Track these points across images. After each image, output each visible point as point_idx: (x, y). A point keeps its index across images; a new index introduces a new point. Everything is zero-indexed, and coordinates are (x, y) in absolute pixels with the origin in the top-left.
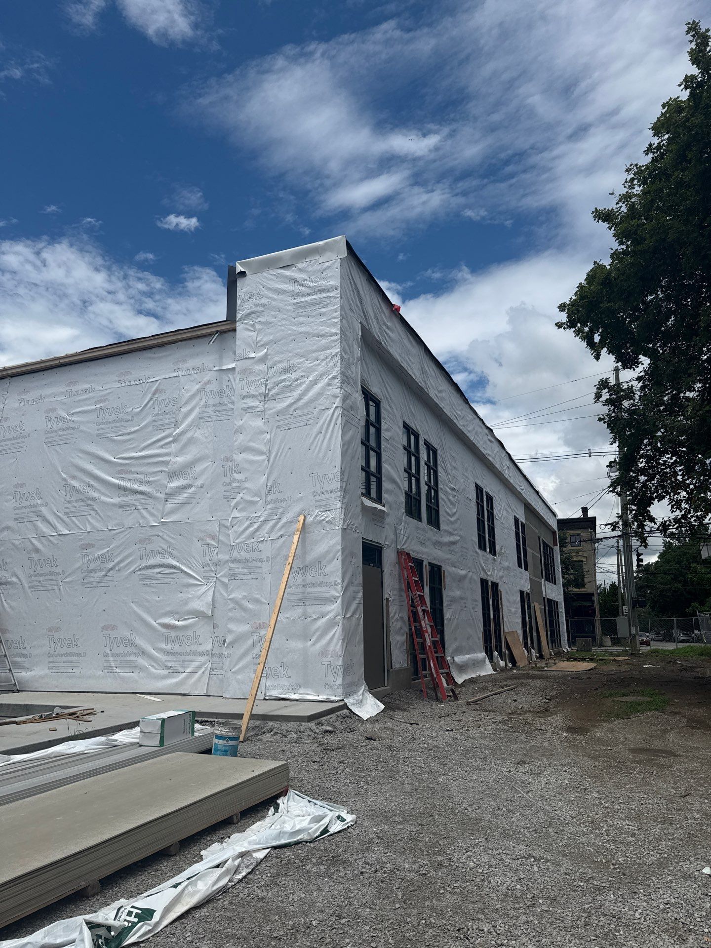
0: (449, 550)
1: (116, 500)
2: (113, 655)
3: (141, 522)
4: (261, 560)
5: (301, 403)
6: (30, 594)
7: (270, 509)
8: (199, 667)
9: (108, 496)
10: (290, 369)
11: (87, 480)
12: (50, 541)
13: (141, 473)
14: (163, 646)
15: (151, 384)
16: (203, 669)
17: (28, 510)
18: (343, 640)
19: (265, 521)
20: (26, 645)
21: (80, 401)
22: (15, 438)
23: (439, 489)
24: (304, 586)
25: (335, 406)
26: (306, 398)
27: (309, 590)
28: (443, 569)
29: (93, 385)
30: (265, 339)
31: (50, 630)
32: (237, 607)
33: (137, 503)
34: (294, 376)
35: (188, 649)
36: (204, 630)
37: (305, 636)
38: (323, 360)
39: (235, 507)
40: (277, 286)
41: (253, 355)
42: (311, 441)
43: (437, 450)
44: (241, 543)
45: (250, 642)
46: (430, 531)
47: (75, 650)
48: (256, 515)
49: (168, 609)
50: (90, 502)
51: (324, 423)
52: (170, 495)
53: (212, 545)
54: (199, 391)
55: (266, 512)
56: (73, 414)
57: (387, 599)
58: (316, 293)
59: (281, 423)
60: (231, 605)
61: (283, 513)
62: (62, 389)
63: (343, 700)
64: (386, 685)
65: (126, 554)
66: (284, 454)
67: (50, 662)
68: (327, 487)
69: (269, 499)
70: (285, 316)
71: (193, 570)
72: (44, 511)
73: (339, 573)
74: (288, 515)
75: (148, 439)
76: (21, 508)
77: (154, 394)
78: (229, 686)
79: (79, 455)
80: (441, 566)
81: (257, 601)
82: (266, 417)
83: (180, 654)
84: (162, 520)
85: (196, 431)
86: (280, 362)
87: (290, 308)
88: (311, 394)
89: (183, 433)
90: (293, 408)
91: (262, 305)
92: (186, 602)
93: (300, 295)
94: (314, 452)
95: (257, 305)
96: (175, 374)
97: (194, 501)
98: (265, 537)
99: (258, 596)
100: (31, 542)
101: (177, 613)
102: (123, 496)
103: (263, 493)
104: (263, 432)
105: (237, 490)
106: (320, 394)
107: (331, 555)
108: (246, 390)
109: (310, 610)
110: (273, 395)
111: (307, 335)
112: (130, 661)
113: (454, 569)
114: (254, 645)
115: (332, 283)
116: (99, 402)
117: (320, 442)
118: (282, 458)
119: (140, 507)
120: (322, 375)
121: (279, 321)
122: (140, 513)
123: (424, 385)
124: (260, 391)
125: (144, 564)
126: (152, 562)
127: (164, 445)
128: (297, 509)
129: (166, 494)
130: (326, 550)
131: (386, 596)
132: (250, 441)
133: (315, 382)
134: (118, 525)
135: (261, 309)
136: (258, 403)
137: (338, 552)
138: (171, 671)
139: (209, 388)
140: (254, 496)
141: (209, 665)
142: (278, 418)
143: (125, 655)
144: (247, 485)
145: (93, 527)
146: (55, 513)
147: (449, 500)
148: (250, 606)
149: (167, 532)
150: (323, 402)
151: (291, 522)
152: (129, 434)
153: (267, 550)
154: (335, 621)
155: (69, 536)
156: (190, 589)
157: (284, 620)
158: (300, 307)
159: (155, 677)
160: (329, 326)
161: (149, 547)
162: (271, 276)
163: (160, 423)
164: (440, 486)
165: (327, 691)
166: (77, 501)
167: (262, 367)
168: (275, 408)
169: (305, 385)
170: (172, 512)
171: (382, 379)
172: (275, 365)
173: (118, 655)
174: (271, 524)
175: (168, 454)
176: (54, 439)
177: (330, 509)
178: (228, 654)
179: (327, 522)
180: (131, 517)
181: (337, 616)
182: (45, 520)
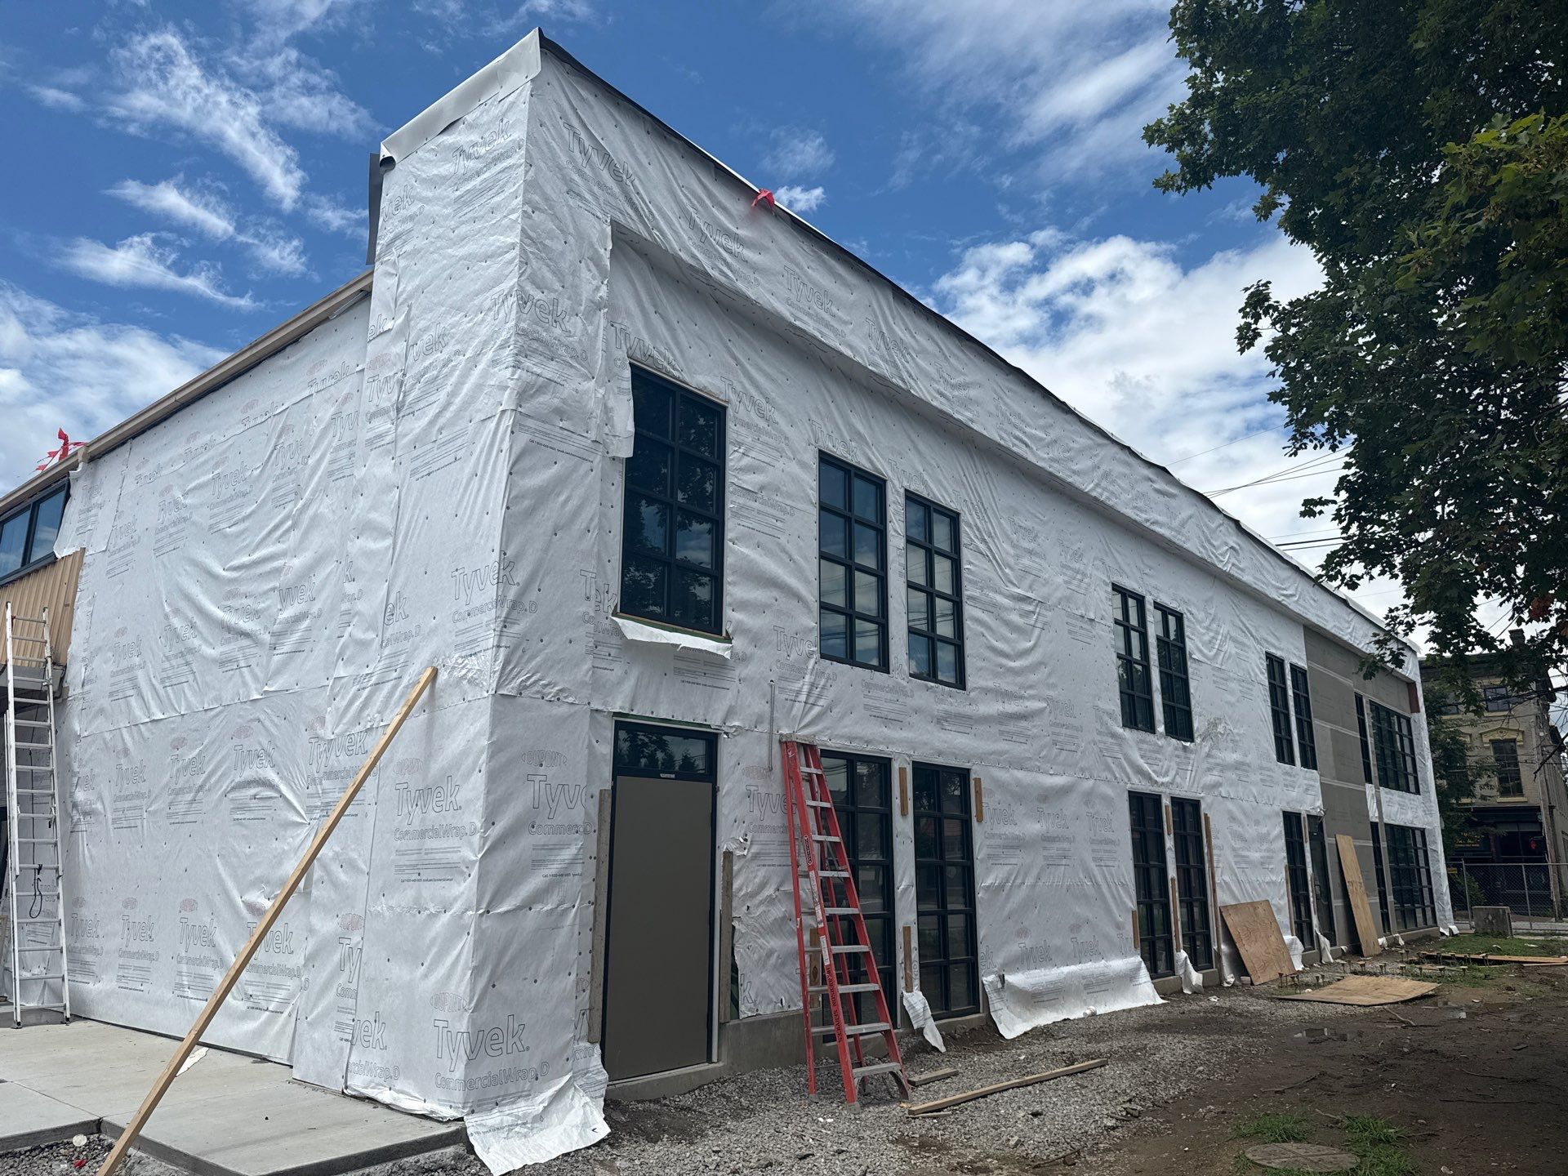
1: (218, 651)
3: (241, 692)
5: (448, 415)
7: (387, 657)
8: (287, 1002)
9: (210, 645)
10: (438, 343)
12: (141, 733)
13: (250, 596)
15: (279, 418)
21: (197, 466)
22: (124, 547)
25: (501, 408)
26: (458, 401)
29: (215, 435)
30: (410, 287)
34: (445, 354)
35: (277, 960)
38: (490, 309)
39: (341, 656)
40: (435, 171)
41: (390, 325)
42: (460, 496)
50: (189, 658)
51: (481, 452)
54: (333, 419)
55: (382, 663)
56: (188, 492)
58: (488, 166)
59: (418, 463)
62: (182, 448)
66: (417, 532)
67: (120, 967)
68: (476, 600)
69: (388, 633)
70: (441, 231)
74: (412, 670)
75: (263, 527)
77: (280, 436)
79: (187, 568)
82: (398, 454)
84: (266, 688)
85: (321, 501)
86: (427, 329)
87: (449, 210)
88: (466, 388)
89: (306, 507)
90: (436, 428)
91: (411, 218)
92: (280, 860)
93: (466, 178)
94: (464, 519)
95: (404, 220)
96: (307, 392)
97: (307, 647)
100: (122, 735)
102: (226, 641)
104: (391, 488)
106: (479, 387)
110: (409, 405)
111: (469, 261)
112: (205, 978)
115: (515, 136)
116: (216, 464)
117: (472, 498)
118: (414, 539)
119: (242, 664)
120: (484, 345)
121: (432, 243)
122: (242, 675)
124: (393, 400)
125: (238, 780)
126: (247, 773)
127: (281, 536)
129: (275, 634)
132: (373, 508)
133: (473, 362)
135: (409, 225)
136: (388, 425)
139: (347, 409)
140: (367, 630)
142: (415, 453)
144: (360, 606)
145: (188, 705)
146: (151, 681)
149: (270, 712)
150: (485, 406)
152: (243, 520)
156: (288, 832)
158: (466, 204)
160: (503, 231)
161: (247, 744)
162: (426, 154)
163: (281, 492)
166: (176, 656)
167: (399, 348)
168: (412, 431)
169: (458, 372)
172: (420, 337)
174: (384, 692)
175: (285, 554)
176: (163, 542)
179: (469, 681)
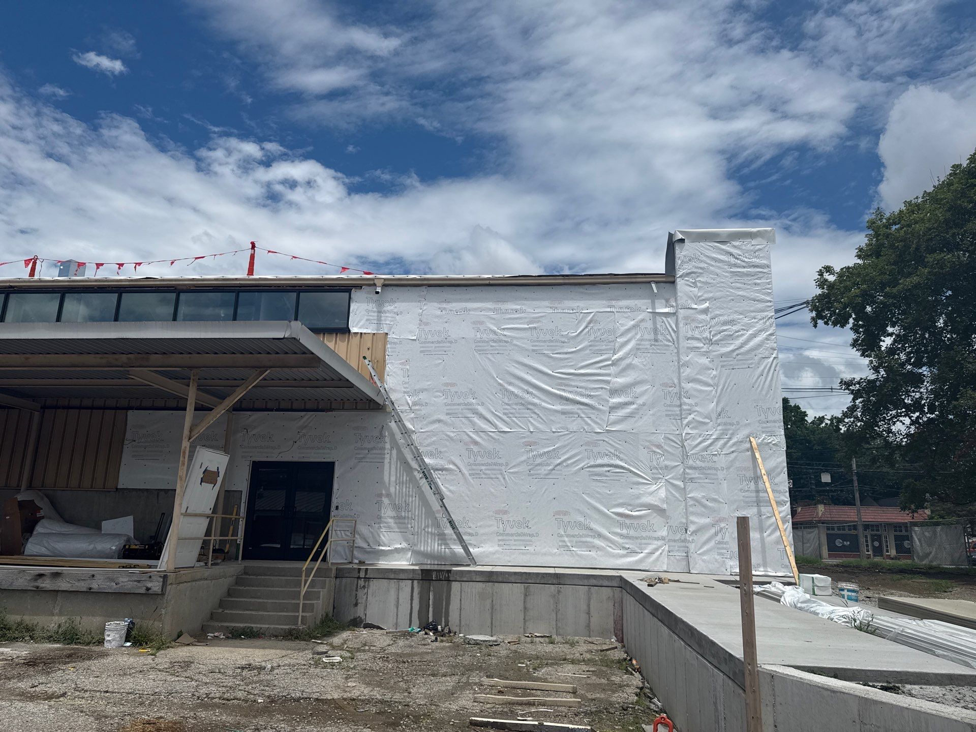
1: (558, 407)
3: (586, 428)
4: (716, 469)
5: (742, 350)
6: (472, 481)
7: (720, 430)
8: (656, 549)
9: (549, 404)
10: (731, 322)
11: (526, 387)
12: (490, 436)
13: (581, 387)
14: (618, 531)
15: (585, 315)
16: (660, 551)
17: (463, 407)
19: (717, 439)
20: (470, 525)
21: (510, 319)
24: (758, 492)
25: (773, 356)
26: (747, 347)
29: (524, 307)
30: (706, 296)
32: (697, 504)
33: (579, 411)
34: (735, 328)
36: (656, 520)
37: (761, 529)
38: (760, 319)
39: (688, 425)
40: (714, 255)
41: (695, 306)
48: (707, 433)
49: (621, 501)
50: (530, 407)
51: (765, 368)
52: (614, 408)
53: (659, 453)
54: (634, 327)
55: (717, 432)
56: (504, 329)
58: (750, 267)
59: (726, 363)
60: (691, 503)
65: (572, 453)
66: (730, 388)
69: (719, 422)
70: (723, 281)
71: (641, 471)
72: (481, 409)
73: (786, 484)
75: (586, 360)
76: (454, 405)
77: (590, 323)
78: (696, 564)
81: (715, 500)
82: (711, 357)
83: (637, 538)
84: (607, 428)
85: (633, 359)
86: (720, 315)
88: (751, 344)
89: (621, 359)
90: (736, 353)
92: (638, 497)
94: (757, 389)
95: (696, 267)
96: (608, 310)
97: (638, 416)
98: (718, 451)
99: (717, 497)
100: (468, 435)
101: (630, 505)
102: (564, 404)
103: (713, 416)
104: (708, 368)
105: (687, 412)
106: (759, 346)
107: (779, 470)
108: (690, 333)
109: (763, 510)
110: (716, 341)
111: (744, 298)
117: (762, 382)
118: (728, 391)
119: (583, 416)
120: (760, 331)
121: (718, 283)
124: (704, 336)
125: (592, 463)
126: (599, 461)
127: (603, 367)
128: (745, 432)
129: (610, 407)
130: (774, 465)
132: (697, 374)
134: (562, 428)
135: (700, 271)
137: (784, 468)
138: (629, 551)
139: (643, 325)
140: (704, 418)
141: (666, 548)
142: (722, 359)
144: (697, 409)
145: (536, 428)
146: (493, 413)
148: (708, 503)
149: (613, 438)
150: (763, 352)
151: (741, 442)
152: (566, 353)
153: (722, 461)
154: (786, 519)
155: (510, 433)
156: (641, 486)
158: (737, 275)
159: (614, 556)
161: (595, 450)
162: (708, 247)
163: (597, 348)
165: (783, 570)
166: (516, 404)
167: (704, 317)
168: (719, 351)
169: (745, 337)
170: (615, 423)
172: (716, 317)
174: (722, 442)
175: (609, 375)
176: (485, 348)
177: (775, 434)
178: (692, 540)
179: (773, 444)
180: (575, 423)
181: (787, 516)
182: (482, 416)
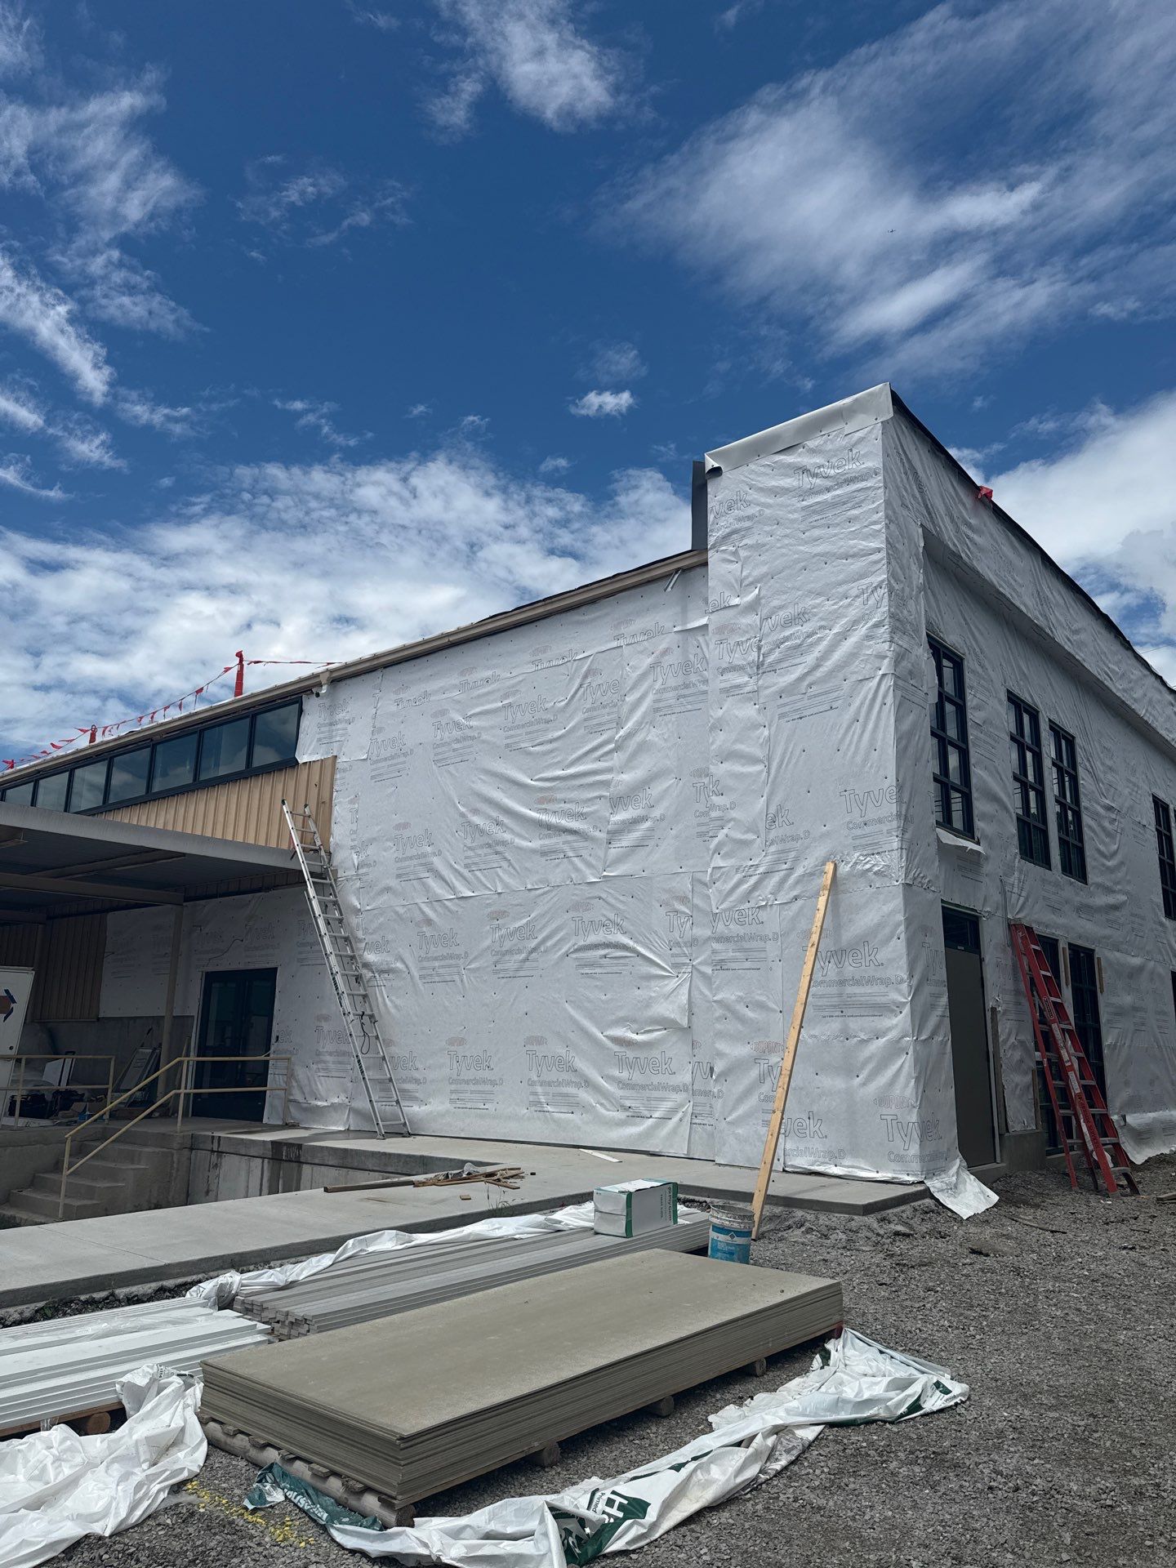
0: (1108, 920)
1: (536, 844)
2: (542, 1084)
3: (573, 876)
4: (764, 938)
5: (819, 674)
6: (422, 988)
7: (773, 853)
8: (674, 1111)
9: (525, 838)
10: (800, 618)
11: (494, 814)
12: (447, 907)
13: (571, 801)
14: (616, 1073)
15: (580, 662)
16: (680, 1115)
17: (415, 862)
18: (917, 1079)
19: (767, 874)
20: (418, 1065)
21: (479, 696)
22: (392, 757)
23: (1082, 809)
24: (842, 983)
25: (881, 672)
26: (829, 664)
27: (849, 990)
28: (1096, 956)
29: (498, 672)
30: (756, 573)
31: (451, 1042)
32: (729, 1015)
33: (566, 847)
34: (807, 628)
35: (656, 1080)
36: (677, 1050)
37: (849, 1069)
38: (857, 596)
39: (717, 851)
40: (774, 483)
41: (736, 601)
42: (840, 736)
43: (1074, 738)
44: (729, 909)
45: (754, 1073)
46: (1069, 888)
47: (486, 1074)
48: (751, 863)
49: (621, 1014)
50: (499, 848)
51: (862, 704)
52: (615, 834)
53: (684, 913)
54: (652, 667)
55: (769, 858)
56: (470, 716)
57: (993, 1010)
58: (839, 485)
59: (787, 709)
60: (719, 1012)
61: (797, 859)
62: (454, 679)
63: (922, 1182)
64: (998, 1160)
65: (554, 926)
66: (794, 761)
67: (452, 1092)
68: (872, 814)
69: (772, 836)
70: (788, 531)
71: (654, 953)
72: (437, 862)
73: (903, 962)
74: (806, 863)
75: (578, 748)
76: (406, 859)
77: (585, 677)
78: (724, 1145)
79: (482, 777)
80: (1093, 951)
81: (761, 1006)
82: (761, 701)
83: (643, 1087)
84: (605, 873)
85: (649, 731)
86: (781, 608)
87: (796, 516)
88: (837, 656)
89: (629, 735)
90: (806, 683)
91: (749, 518)
92: (648, 1004)
93: (813, 492)
94: (845, 754)
95: (740, 520)
96: (615, 644)
97: (651, 843)
98: (768, 900)
99: (763, 998)
100: (420, 909)
101: (634, 1021)
102: (550, 836)
103: (762, 825)
104: (756, 726)
105: (718, 823)
106: (852, 656)
107: (887, 931)
108: (727, 659)
109: (854, 1024)
110: (771, 664)
111: (826, 558)
112: (567, 1095)
113: (1118, 954)
114: (761, 1080)
115: (869, 464)
116: (506, 696)
117: (856, 737)
118: (790, 766)
119: (570, 854)
120: (855, 622)
121: (778, 540)
122: (572, 863)
123: (1045, 622)
124: (751, 659)
125: (581, 943)
126: (592, 939)
127: (602, 756)
128: (820, 851)
129: (608, 832)
130: (875, 921)
131: (990, 1004)
132: (736, 741)
133: (844, 636)
134: (541, 882)
135: (747, 524)
136: (746, 679)
137: (898, 925)
138: (630, 1114)
139: (669, 659)
140: (746, 832)
141: (689, 1108)
142: (781, 701)
143: (560, 1084)
144: (734, 814)
145: (506, 885)
146: (451, 866)
147: (1104, 829)
148: (749, 1014)
149: (612, 892)
150: (859, 668)
151: (812, 874)
152: (551, 741)
153: (773, 922)
154: (900, 1045)
155: (471, 901)
156: (653, 983)
157: (810, 1041)
158: (815, 512)
159: (607, 1123)
160: (866, 538)
161: (587, 916)
162: (762, 469)
163: (595, 722)
164: (1084, 803)
165: (893, 1165)
166: (482, 847)
167: (752, 619)
168: (775, 684)
169: (825, 643)
170: (619, 860)
171: (965, 620)
172: (773, 613)
173: (549, 1084)
174: (775, 879)
175: (609, 770)
176: (446, 755)
177: (880, 850)
178: (719, 1091)
179: (875, 873)
180: (558, 870)
181: (903, 1037)
182: (439, 876)
